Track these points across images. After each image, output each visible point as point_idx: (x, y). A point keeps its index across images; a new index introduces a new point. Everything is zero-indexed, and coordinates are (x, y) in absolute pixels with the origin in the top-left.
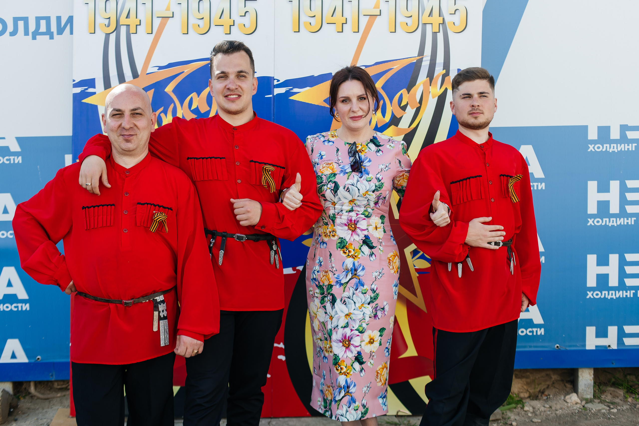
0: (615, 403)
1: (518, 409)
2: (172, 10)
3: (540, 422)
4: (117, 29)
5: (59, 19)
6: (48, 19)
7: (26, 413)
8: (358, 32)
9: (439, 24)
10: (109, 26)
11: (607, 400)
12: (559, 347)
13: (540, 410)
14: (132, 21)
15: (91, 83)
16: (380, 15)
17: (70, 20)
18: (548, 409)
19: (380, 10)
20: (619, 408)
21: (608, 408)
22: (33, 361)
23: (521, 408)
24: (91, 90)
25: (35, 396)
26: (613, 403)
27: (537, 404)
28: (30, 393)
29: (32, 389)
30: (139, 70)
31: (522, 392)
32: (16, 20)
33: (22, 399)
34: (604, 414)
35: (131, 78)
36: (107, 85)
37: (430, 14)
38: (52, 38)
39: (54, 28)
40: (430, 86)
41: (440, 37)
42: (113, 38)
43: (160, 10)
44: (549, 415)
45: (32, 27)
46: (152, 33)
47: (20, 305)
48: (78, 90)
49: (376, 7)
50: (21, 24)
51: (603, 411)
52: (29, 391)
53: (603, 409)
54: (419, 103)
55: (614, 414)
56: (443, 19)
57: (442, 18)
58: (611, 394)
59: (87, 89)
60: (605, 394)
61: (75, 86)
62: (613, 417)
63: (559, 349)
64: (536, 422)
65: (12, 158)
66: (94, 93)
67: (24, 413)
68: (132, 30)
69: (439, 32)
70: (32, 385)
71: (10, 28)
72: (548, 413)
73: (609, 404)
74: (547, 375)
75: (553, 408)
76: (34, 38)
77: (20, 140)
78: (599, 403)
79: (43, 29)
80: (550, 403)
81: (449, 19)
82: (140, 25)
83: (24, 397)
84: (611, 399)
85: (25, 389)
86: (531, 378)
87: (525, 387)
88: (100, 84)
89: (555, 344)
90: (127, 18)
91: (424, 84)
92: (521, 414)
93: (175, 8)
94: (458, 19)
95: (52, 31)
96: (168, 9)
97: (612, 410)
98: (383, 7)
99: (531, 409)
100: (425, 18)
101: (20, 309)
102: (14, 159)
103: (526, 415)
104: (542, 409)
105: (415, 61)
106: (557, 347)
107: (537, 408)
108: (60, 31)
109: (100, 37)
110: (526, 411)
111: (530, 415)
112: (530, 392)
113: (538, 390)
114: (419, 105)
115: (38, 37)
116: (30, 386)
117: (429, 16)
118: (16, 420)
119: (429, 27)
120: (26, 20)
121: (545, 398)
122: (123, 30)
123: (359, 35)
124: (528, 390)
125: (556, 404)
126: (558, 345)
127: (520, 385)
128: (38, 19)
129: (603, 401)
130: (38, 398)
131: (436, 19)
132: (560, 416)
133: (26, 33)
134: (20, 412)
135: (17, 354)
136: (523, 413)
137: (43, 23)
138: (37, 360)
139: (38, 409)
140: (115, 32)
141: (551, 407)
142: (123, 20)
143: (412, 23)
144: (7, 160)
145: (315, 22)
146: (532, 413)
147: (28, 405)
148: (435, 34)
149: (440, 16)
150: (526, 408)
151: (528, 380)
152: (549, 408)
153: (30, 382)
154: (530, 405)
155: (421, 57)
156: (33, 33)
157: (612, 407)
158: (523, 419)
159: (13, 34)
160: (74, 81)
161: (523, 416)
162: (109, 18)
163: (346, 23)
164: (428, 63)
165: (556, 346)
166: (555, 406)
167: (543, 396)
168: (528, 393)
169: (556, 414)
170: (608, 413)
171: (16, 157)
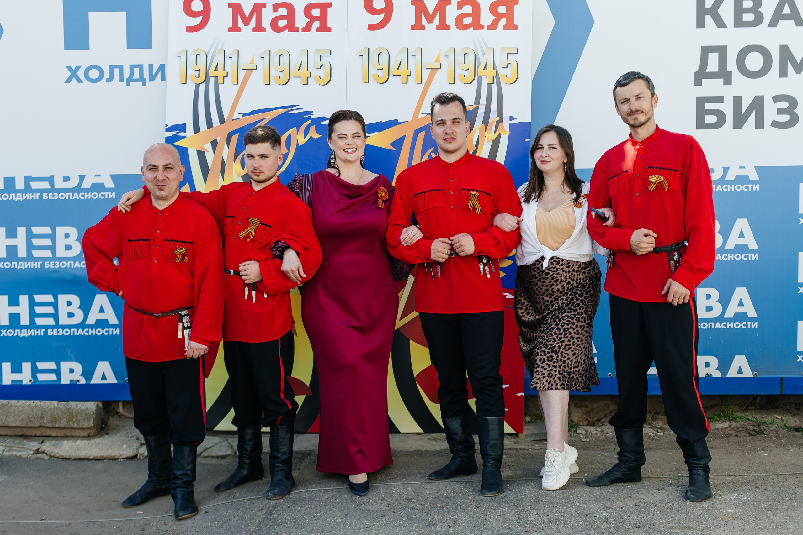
0: (664, 428)
1: (571, 432)
2: (256, 63)
3: (588, 442)
4: (206, 79)
5: (151, 67)
6: (141, 67)
7: (116, 429)
8: (421, 83)
9: (493, 76)
10: (199, 77)
11: (657, 426)
12: (611, 375)
13: (592, 433)
14: (220, 73)
15: (182, 127)
16: (441, 68)
17: (162, 68)
18: (600, 433)
19: (441, 64)
20: (666, 432)
21: (656, 432)
22: (121, 382)
23: (575, 431)
24: (182, 134)
25: (123, 415)
26: (661, 429)
27: (591, 429)
28: (118, 413)
29: (121, 409)
30: (226, 116)
31: (581, 421)
32: (112, 68)
33: (111, 418)
34: (650, 436)
35: (219, 124)
36: (197, 129)
37: (485, 68)
38: (144, 84)
39: (146, 75)
40: (486, 131)
41: (494, 88)
42: (202, 88)
43: (245, 62)
44: (599, 437)
45: (126, 75)
46: (237, 84)
47: (111, 330)
48: (170, 134)
49: (438, 60)
50: (116, 71)
51: (650, 434)
52: (117, 410)
53: (652, 432)
54: (475, 146)
55: (659, 436)
56: (497, 72)
57: (495, 71)
58: (662, 421)
59: (178, 133)
60: (657, 421)
61: (168, 130)
62: (657, 438)
63: (611, 377)
64: (584, 441)
65: (106, 194)
66: (185, 137)
67: (114, 429)
68: (220, 80)
69: (493, 83)
70: (120, 405)
71: (107, 75)
72: (599, 435)
73: (658, 429)
74: (605, 404)
75: (605, 432)
76: (128, 84)
77: (113, 177)
78: (649, 428)
79: (136, 75)
80: (603, 428)
81: (501, 72)
82: (227, 76)
83: (113, 416)
84: (661, 426)
85: (114, 409)
86: (591, 407)
87: (585, 416)
88: (190, 129)
89: (608, 373)
90: (215, 70)
91: (480, 129)
92: (574, 435)
93: (258, 62)
94: (509, 72)
95: (144, 78)
96: (252, 62)
97: (658, 434)
98: (443, 61)
99: (584, 432)
100: (481, 71)
101: (111, 333)
102: (108, 195)
103: (577, 436)
104: (595, 432)
105: (472, 109)
106: (610, 375)
107: (589, 431)
108: (152, 78)
109: (191, 87)
110: (578, 434)
111: (581, 436)
112: (589, 421)
113: (596, 419)
114: (475, 149)
115: (131, 83)
116: (118, 406)
117: (484, 69)
118: (107, 434)
119: (484, 79)
120: (121, 67)
121: (600, 424)
122: (212, 81)
123: (422, 86)
124: (587, 419)
125: (608, 428)
126: (611, 373)
127: (580, 414)
128: (132, 67)
129: (654, 426)
130: (126, 417)
131: (490, 72)
132: (609, 438)
133: (121, 80)
134: (110, 428)
135: (107, 376)
136: (575, 435)
137: (137, 70)
138: (125, 382)
139: (126, 426)
140: (205, 82)
141: (602, 431)
142: (212, 72)
143: (469, 75)
144: (102, 195)
145: (383, 75)
146: (583, 435)
147: (117, 423)
148: (489, 86)
149: (493, 69)
150: (579, 431)
151: (587, 409)
152: (600, 431)
153: (118, 401)
154: (584, 429)
155: (477, 105)
156: (127, 79)
157: (659, 431)
158: (574, 439)
159: (110, 80)
160: (167, 126)
161: (575, 437)
162: (200, 70)
163: (410, 75)
164: (483, 111)
165: (608, 374)
166: (607, 430)
167: (599, 423)
168: (587, 422)
169: (605, 436)
170: (654, 436)
171: (110, 193)
